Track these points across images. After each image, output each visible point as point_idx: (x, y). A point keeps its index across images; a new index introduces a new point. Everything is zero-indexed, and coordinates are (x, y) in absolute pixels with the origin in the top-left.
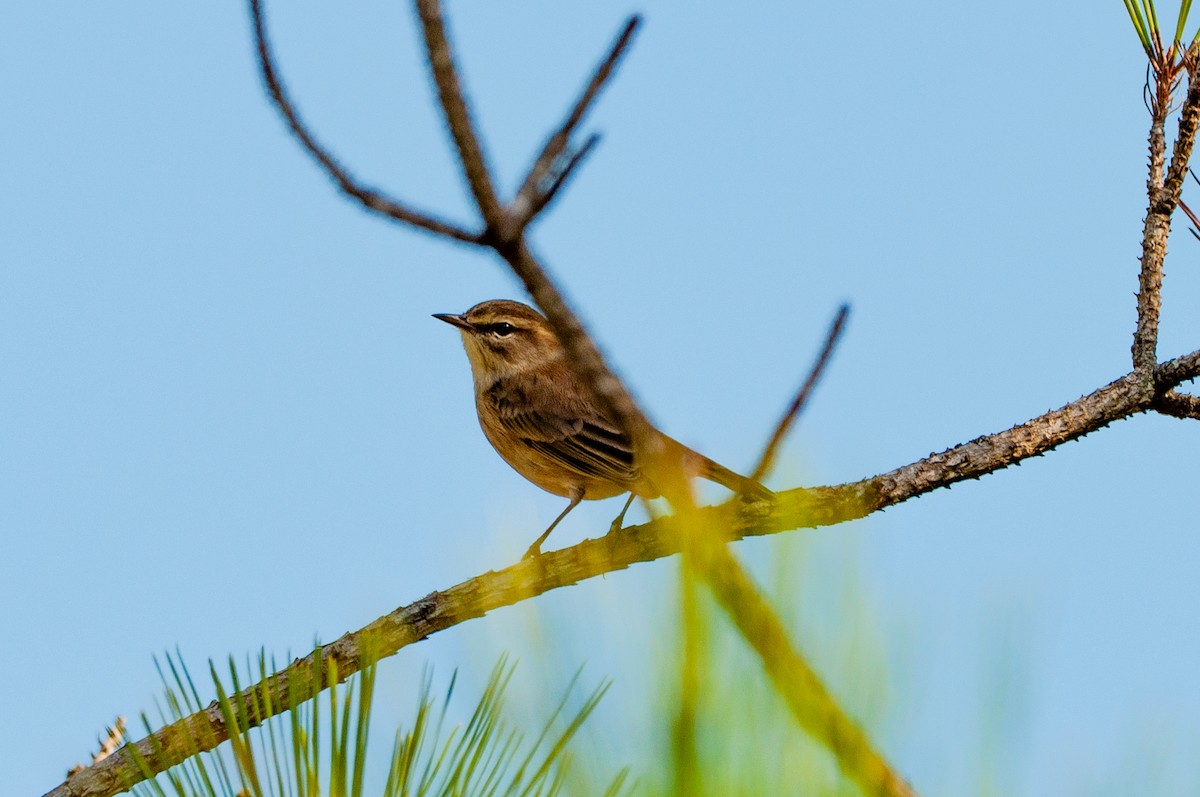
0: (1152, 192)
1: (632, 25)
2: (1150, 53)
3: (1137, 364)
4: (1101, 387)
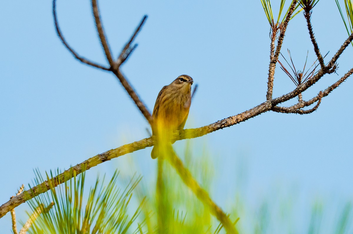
0: (271, 58)
1: (145, 18)
2: (271, 26)
3: (268, 99)
4: (259, 105)
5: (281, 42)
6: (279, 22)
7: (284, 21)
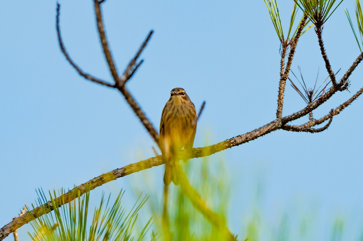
0: (281, 75)
1: (151, 33)
2: (281, 41)
3: (278, 117)
4: (268, 123)
5: (291, 58)
6: (289, 38)
7: (294, 37)
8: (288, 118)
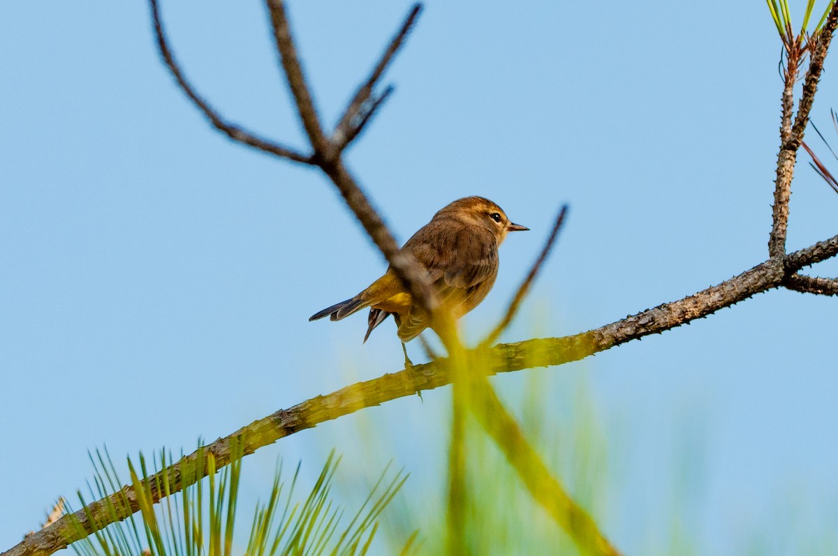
0: (783, 135)
1: (416, 10)
2: (784, 39)
3: (772, 254)
4: (747, 270)
5: (813, 88)
6: (806, 30)
7: (821, 27)
8: (803, 255)
